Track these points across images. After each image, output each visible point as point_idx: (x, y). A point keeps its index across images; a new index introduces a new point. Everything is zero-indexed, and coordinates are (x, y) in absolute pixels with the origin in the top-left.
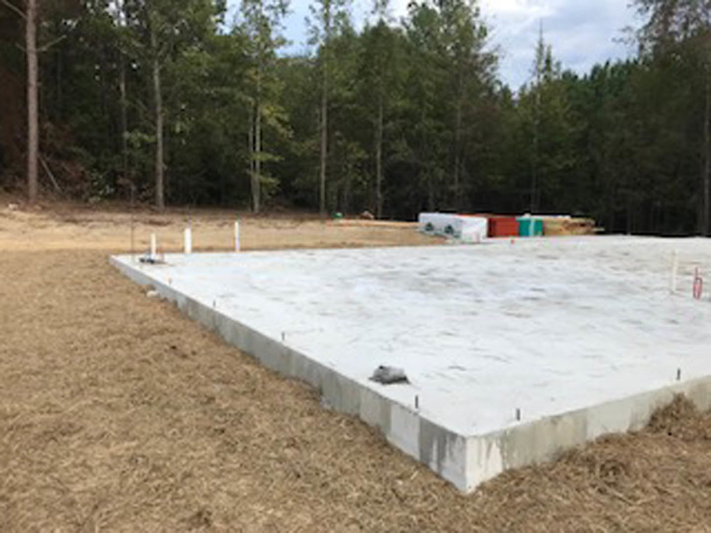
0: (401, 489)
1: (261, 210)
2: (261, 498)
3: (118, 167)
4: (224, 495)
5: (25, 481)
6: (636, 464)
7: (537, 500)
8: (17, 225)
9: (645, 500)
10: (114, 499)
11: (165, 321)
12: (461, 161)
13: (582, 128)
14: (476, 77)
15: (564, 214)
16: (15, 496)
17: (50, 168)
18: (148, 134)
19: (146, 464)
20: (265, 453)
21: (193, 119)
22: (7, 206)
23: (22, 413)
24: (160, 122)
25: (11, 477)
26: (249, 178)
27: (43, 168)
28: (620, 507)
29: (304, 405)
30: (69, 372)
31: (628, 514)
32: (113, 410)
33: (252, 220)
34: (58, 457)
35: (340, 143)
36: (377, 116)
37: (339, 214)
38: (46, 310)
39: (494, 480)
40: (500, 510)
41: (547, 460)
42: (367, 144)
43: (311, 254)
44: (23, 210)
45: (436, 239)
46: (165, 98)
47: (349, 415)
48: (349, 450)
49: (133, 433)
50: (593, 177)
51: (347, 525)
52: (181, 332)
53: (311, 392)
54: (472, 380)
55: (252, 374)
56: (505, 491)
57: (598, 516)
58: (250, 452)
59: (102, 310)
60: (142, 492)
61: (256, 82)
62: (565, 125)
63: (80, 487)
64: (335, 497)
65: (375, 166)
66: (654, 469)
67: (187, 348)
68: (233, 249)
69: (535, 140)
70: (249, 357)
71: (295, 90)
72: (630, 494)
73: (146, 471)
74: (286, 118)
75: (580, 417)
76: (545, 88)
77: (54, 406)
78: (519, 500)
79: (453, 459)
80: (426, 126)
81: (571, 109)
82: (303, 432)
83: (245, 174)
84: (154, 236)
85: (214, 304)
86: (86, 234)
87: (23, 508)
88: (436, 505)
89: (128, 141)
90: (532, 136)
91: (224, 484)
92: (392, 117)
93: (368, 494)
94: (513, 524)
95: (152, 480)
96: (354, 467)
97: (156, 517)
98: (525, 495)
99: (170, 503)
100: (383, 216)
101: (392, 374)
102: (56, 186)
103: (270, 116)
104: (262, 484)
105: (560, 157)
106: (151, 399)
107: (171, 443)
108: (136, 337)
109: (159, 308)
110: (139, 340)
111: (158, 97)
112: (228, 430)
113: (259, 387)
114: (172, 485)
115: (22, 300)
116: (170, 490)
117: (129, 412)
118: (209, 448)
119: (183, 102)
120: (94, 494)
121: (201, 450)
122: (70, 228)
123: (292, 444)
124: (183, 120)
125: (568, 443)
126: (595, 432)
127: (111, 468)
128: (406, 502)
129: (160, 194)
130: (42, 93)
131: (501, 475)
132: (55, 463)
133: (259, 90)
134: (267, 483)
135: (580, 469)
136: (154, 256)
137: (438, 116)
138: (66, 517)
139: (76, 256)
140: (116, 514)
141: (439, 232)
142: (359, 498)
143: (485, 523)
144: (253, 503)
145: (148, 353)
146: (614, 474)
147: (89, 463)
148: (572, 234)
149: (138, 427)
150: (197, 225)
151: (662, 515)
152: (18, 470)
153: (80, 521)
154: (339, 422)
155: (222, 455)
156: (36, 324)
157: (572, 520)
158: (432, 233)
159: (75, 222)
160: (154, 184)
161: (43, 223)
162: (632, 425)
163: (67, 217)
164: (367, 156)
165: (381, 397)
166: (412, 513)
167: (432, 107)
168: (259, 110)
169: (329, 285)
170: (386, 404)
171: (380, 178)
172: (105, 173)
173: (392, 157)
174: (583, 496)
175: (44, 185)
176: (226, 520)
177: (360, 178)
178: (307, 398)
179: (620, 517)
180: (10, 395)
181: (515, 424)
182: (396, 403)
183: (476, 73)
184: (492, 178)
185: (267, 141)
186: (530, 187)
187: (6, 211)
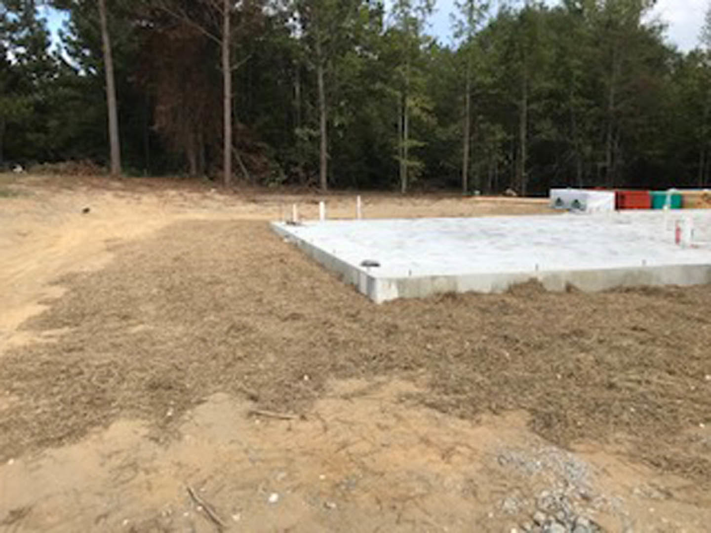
1: (408, 191)
3: (293, 158)
8: (215, 205)
17: (242, 161)
18: (315, 130)
21: (351, 113)
22: (209, 190)
24: (323, 118)
26: (398, 163)
27: (236, 159)
35: (482, 126)
36: (521, 98)
37: (477, 192)
39: (393, 301)
44: (221, 193)
61: (404, 77)
65: (520, 146)
71: (441, 81)
75: (452, 279)
80: (574, 105)
83: (394, 160)
89: (299, 135)
100: (528, 194)
101: (371, 262)
102: (247, 175)
103: (415, 107)
111: (322, 97)
119: (342, 100)
122: (252, 207)
124: (342, 115)
126: (463, 289)
129: (324, 180)
133: (407, 84)
136: (295, 220)
141: (567, 206)
158: (561, 207)
159: (254, 201)
160: (318, 172)
161: (233, 203)
163: (252, 198)
165: (357, 270)
167: (581, 86)
168: (407, 102)
171: (524, 156)
172: (282, 163)
173: (537, 136)
175: (236, 174)
177: (502, 158)
184: (650, 153)
185: (415, 128)
186: (698, 161)
187: (208, 194)
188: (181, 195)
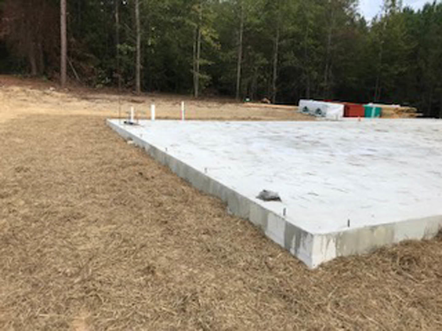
0: (270, 263)
1: (199, 96)
2: (186, 261)
3: (113, 67)
4: (164, 258)
5: (52, 242)
6: (425, 259)
7: (356, 275)
8: (54, 100)
9: (427, 281)
10: (100, 255)
11: (137, 158)
12: (329, 67)
13: (413, 47)
14: (343, 10)
15: (396, 104)
16: (46, 250)
17: (74, 67)
18: (132, 46)
19: (120, 238)
20: (190, 236)
21: (159, 37)
22: (49, 88)
23: (52, 205)
24: (139, 39)
25: (44, 240)
26: (192, 75)
27: (70, 66)
28: (410, 283)
29: (216, 211)
30: (79, 184)
31: (414, 287)
32: (103, 206)
33: (193, 102)
34: (71, 231)
35: (250, 54)
36: (275, 36)
37: (248, 100)
38: (68, 149)
39: (330, 262)
40: (332, 280)
41: (365, 252)
42: (268, 54)
43: (228, 123)
44: (58, 91)
45: (309, 117)
46: (142, 23)
47: (242, 218)
48: (240, 238)
49: (114, 220)
50: (418, 80)
51: (236, 281)
52: (146, 165)
53: (221, 204)
54: (322, 202)
55: (186, 191)
56: (336, 269)
57: (394, 288)
58: (181, 235)
59: (100, 150)
60: (117, 253)
61: (198, 13)
62: (402, 44)
63: (82, 247)
64: (230, 264)
65: (273, 70)
66: (436, 262)
67: (149, 175)
68: (180, 119)
69: (380, 54)
70: (185, 181)
71: (223, 19)
72: (418, 276)
73: (120, 242)
74: (217, 37)
75: (390, 228)
76: (390, 19)
77: (71, 202)
78: (344, 274)
79: (305, 248)
80: (307, 43)
81: (407, 33)
82: (214, 226)
83: (190, 72)
84: (133, 109)
85: (166, 149)
86: (93, 106)
87: (50, 257)
88: (291, 273)
89: (119, 50)
90: (379, 51)
91: (165, 252)
92: (286, 37)
93: (250, 264)
94: (339, 288)
95: (123, 247)
96: (243, 248)
97: (124, 267)
98: (349, 272)
99: (132, 260)
100: (276, 102)
101: (270, 195)
102: (77, 77)
103: (207, 35)
104: (187, 254)
105: (396, 66)
106: (125, 202)
107: (136, 227)
108: (120, 167)
109: (133, 151)
110: (121, 169)
111: (138, 22)
112: (170, 222)
113: (190, 199)
114: (134, 251)
115: (56, 143)
116: (133, 253)
117: (112, 209)
118: (158, 231)
119: (153, 25)
120: (90, 252)
121: (152, 232)
122: (84, 103)
123: (207, 232)
124: (153, 37)
125: (380, 243)
126: (399, 238)
127: (100, 239)
128: (273, 270)
129: (138, 84)
130: (69, 20)
131: (335, 260)
132: (70, 234)
133: (201, 18)
134: (190, 253)
135: (387, 259)
136: (132, 121)
137: (316, 37)
138: (73, 263)
139: (87, 119)
140: (101, 264)
141: (312, 113)
142: (244, 266)
143: (321, 286)
144: (180, 264)
145: (126, 176)
146: (408, 264)
147: (88, 235)
148: (400, 117)
149: (117, 217)
150: (159, 104)
151: (437, 290)
152: (49, 236)
153: (81, 266)
154: (236, 222)
155: (164, 236)
156: (63, 157)
157: (377, 288)
158: (307, 113)
159: (87, 99)
160: (134, 77)
161: (69, 99)
162: (425, 235)
163: (83, 96)
164: (267, 62)
165: (263, 209)
166: (276, 277)
167: (311, 31)
168: (200, 31)
169: (238, 142)
170: (265, 212)
171: (275, 77)
172: (106, 70)
173: (284, 63)
174: (386, 275)
175: (70, 76)
176: (164, 272)
177: (262, 77)
178: (218, 207)
179: (409, 289)
180: (46, 195)
181: (346, 229)
182: (271, 212)
183: (344, 8)
184: (349, 78)
185: (205, 51)
186: (375, 86)
187: (48, 91)
188: (24, 91)
